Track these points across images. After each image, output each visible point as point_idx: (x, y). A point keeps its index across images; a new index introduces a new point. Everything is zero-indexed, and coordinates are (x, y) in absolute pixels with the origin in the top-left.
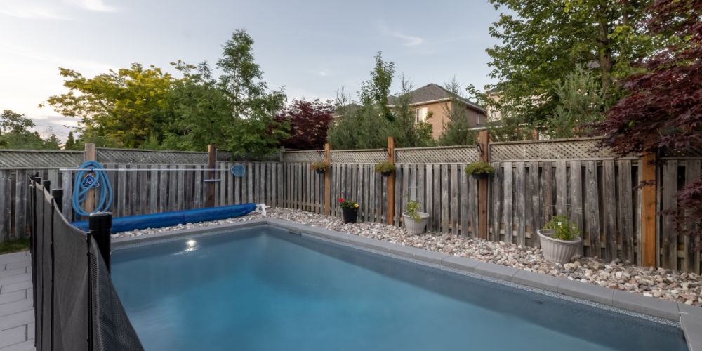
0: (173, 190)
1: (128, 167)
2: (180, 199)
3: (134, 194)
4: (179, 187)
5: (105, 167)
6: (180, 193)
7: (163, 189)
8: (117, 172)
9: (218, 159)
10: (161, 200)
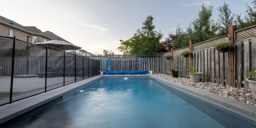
0: (126, 66)
1: (116, 59)
2: (128, 68)
3: (118, 66)
4: (128, 65)
5: (112, 59)
6: (128, 66)
7: (124, 65)
8: (114, 61)
9: (138, 57)
10: (124, 68)
